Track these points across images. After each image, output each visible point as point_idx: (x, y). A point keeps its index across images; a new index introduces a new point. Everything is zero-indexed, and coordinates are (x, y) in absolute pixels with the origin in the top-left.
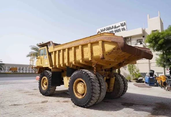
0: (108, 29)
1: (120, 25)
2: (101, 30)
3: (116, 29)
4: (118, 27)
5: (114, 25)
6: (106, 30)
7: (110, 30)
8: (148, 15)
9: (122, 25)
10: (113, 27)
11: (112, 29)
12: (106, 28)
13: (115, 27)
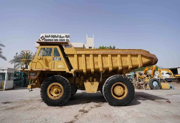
0: (53, 37)
1: (65, 36)
2: (45, 35)
3: (61, 39)
4: (63, 37)
5: (59, 35)
6: (51, 37)
7: (55, 38)
8: (87, 35)
9: (67, 36)
10: (58, 35)
11: (57, 37)
12: (51, 35)
13: (60, 37)
